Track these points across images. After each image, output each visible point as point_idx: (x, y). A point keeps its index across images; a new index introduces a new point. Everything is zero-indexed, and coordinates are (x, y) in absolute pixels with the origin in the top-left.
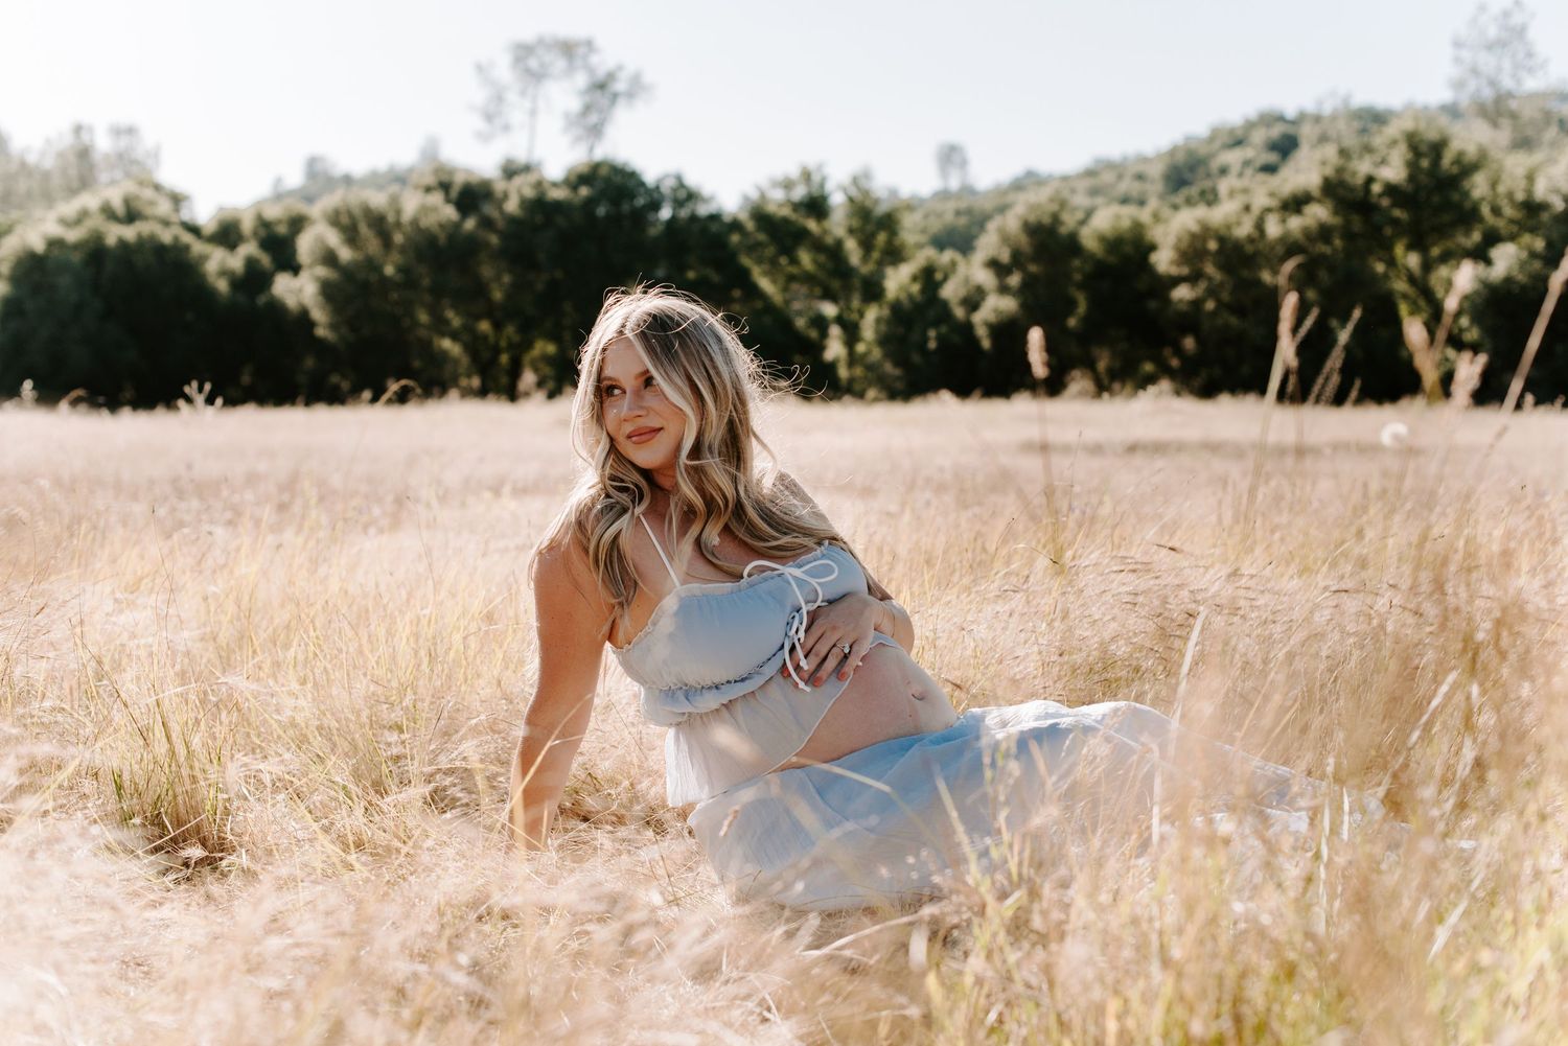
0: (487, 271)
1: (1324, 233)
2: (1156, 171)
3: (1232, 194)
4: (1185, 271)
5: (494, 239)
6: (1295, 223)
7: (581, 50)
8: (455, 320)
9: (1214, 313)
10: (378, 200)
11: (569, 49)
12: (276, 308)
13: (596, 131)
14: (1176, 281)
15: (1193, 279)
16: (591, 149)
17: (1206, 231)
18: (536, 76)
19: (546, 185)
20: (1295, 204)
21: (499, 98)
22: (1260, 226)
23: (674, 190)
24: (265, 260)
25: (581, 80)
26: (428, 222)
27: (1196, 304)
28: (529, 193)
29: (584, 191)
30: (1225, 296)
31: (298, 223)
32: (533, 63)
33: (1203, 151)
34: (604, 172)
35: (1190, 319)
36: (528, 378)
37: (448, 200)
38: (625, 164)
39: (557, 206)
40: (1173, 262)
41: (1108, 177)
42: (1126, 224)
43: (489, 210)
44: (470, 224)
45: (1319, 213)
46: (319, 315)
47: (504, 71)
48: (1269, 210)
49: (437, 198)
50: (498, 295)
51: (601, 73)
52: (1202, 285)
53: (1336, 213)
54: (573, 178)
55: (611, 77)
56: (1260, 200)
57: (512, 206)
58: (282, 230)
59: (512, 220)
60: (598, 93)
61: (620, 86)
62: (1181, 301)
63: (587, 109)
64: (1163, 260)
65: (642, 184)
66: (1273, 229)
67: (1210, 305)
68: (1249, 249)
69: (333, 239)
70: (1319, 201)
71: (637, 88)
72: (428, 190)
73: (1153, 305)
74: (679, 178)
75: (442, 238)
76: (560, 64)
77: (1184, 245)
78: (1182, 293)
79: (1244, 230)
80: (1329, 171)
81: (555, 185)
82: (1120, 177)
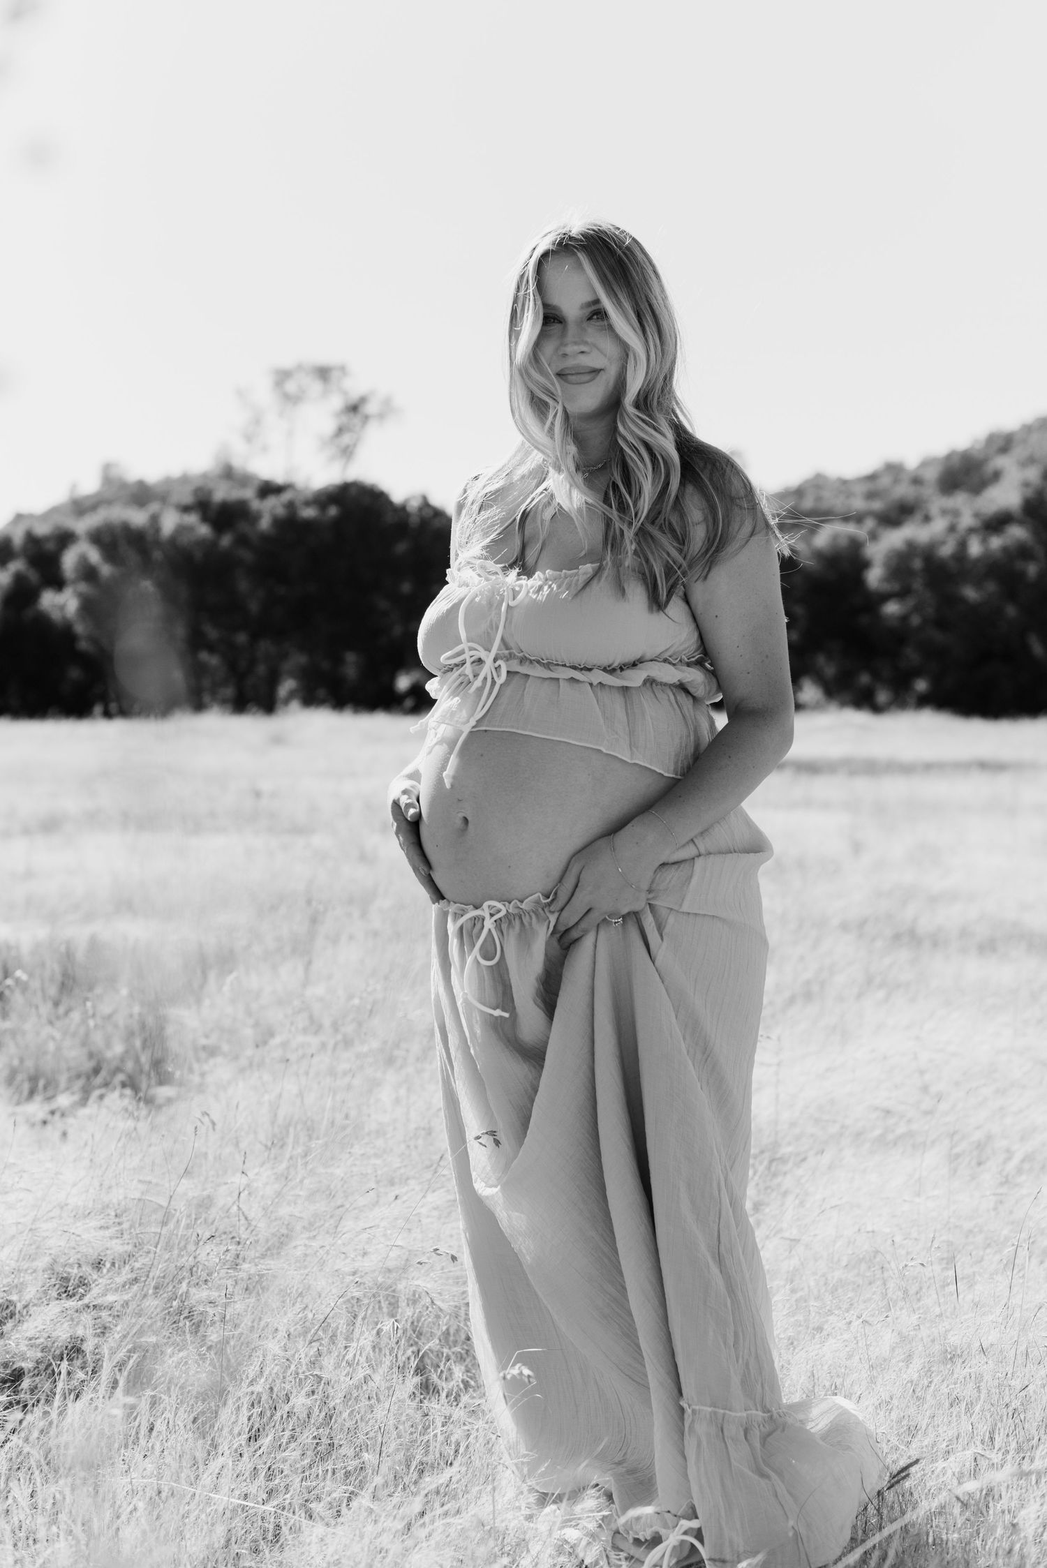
0: (243, 585)
1: (1022, 552)
4: (896, 587)
5: (247, 555)
6: (996, 542)
7: (335, 375)
8: (212, 633)
9: (920, 628)
10: (138, 518)
11: (323, 373)
12: (43, 621)
13: (347, 453)
14: (885, 597)
15: (901, 595)
17: (911, 548)
18: (291, 400)
19: (298, 503)
20: (996, 524)
21: (257, 421)
22: (963, 545)
23: (420, 509)
24: (33, 576)
25: (337, 402)
26: (184, 540)
27: (904, 618)
28: (281, 511)
29: (333, 511)
30: (930, 611)
31: (65, 539)
32: (291, 387)
34: (353, 491)
35: (899, 634)
36: (287, 686)
37: (205, 518)
38: (374, 485)
39: (308, 525)
40: (884, 579)
42: (843, 542)
43: (243, 527)
44: (226, 541)
45: (1017, 533)
46: (79, 629)
47: (264, 393)
48: (971, 530)
49: (192, 519)
50: (254, 607)
51: (355, 395)
52: (911, 602)
53: (1035, 533)
54: (324, 495)
55: (363, 400)
56: (967, 521)
57: (265, 524)
58: (50, 546)
59: (265, 538)
60: (351, 415)
61: (371, 408)
62: (891, 616)
63: (340, 431)
64: (875, 577)
65: (390, 503)
66: (975, 548)
67: (916, 620)
68: (952, 567)
69: (94, 556)
70: (1021, 522)
71: (388, 410)
72: (186, 509)
73: (864, 620)
74: (425, 499)
75: (198, 555)
76: (316, 387)
77: (893, 562)
78: (892, 608)
79: (948, 549)
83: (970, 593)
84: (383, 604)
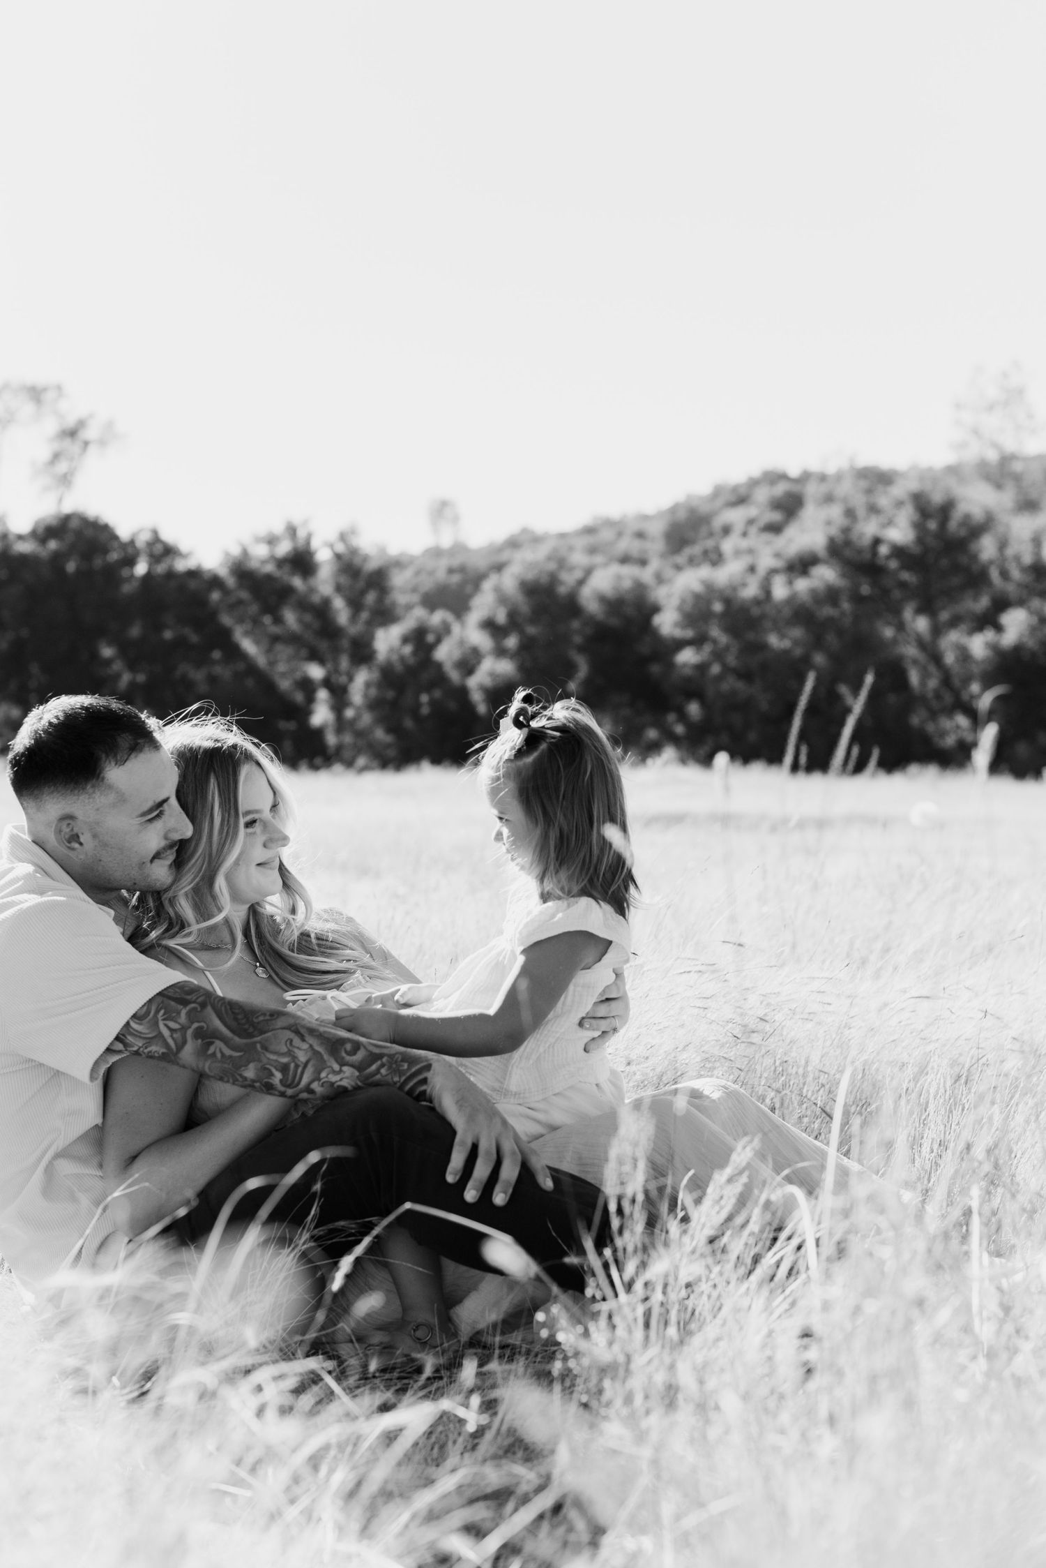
1: (831, 595)
2: (657, 529)
3: (738, 553)
4: (689, 634)
6: (803, 585)
7: (49, 396)
9: (720, 678)
11: (35, 394)
13: (65, 480)
14: (680, 645)
15: (698, 642)
16: (60, 500)
17: (711, 591)
19: (11, 537)
20: (802, 565)
22: (766, 587)
23: (150, 545)
25: (51, 426)
27: (702, 668)
29: (53, 545)
30: (731, 660)
33: (705, 509)
34: (74, 524)
35: (694, 686)
38: (97, 518)
39: (24, 559)
40: (676, 625)
41: (606, 535)
42: (627, 584)
45: (826, 575)
48: (773, 571)
51: (71, 421)
52: (707, 648)
53: (843, 575)
54: (40, 531)
55: (81, 424)
56: (766, 561)
60: (67, 442)
61: (90, 433)
62: (685, 665)
63: (56, 457)
64: (667, 622)
65: (115, 538)
66: (780, 591)
67: (716, 669)
68: (755, 611)
70: (825, 562)
71: (109, 436)
73: (655, 669)
74: (155, 532)
76: (28, 408)
77: (688, 607)
78: (687, 657)
79: (751, 591)
80: (834, 531)
81: (20, 537)
82: (620, 534)
83: (774, 640)
84: (107, 652)
